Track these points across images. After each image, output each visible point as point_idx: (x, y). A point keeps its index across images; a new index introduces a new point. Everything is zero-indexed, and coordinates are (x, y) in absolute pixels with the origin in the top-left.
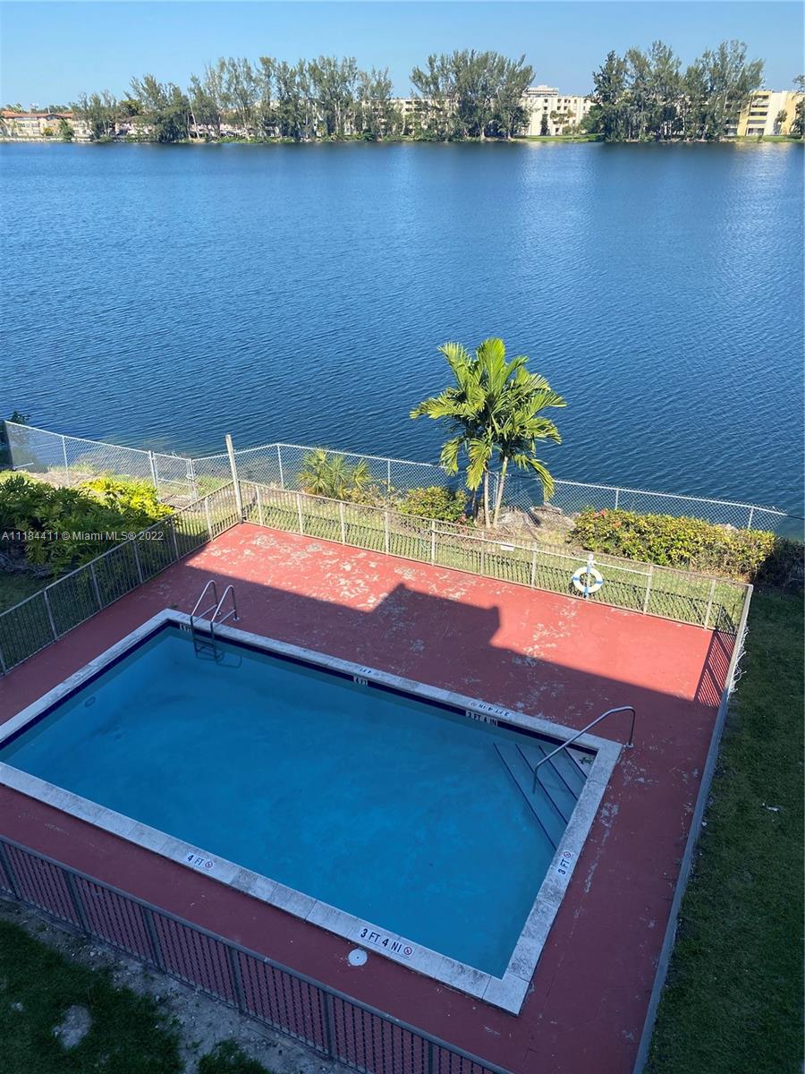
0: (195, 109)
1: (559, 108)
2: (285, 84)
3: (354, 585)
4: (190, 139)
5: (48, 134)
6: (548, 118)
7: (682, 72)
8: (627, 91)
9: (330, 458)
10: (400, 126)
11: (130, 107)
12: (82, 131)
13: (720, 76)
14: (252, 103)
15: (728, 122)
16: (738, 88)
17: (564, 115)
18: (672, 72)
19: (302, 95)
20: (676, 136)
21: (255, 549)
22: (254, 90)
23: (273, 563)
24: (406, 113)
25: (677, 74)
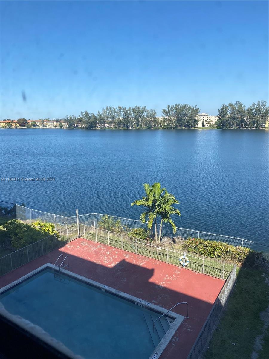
0: (98, 120)
1: (208, 119)
2: (125, 113)
3: (109, 259)
4: (96, 128)
5: (56, 126)
6: (204, 122)
7: (246, 109)
8: (229, 115)
9: (109, 218)
10: (158, 125)
11: (80, 119)
12: (65, 126)
13: (258, 110)
14: (115, 118)
15: (262, 123)
16: (265, 113)
17: (209, 121)
18: (243, 109)
19: (130, 116)
20: (246, 127)
21: (81, 246)
22: (116, 115)
23: (85, 250)
24: (161, 121)
25: (244, 110)
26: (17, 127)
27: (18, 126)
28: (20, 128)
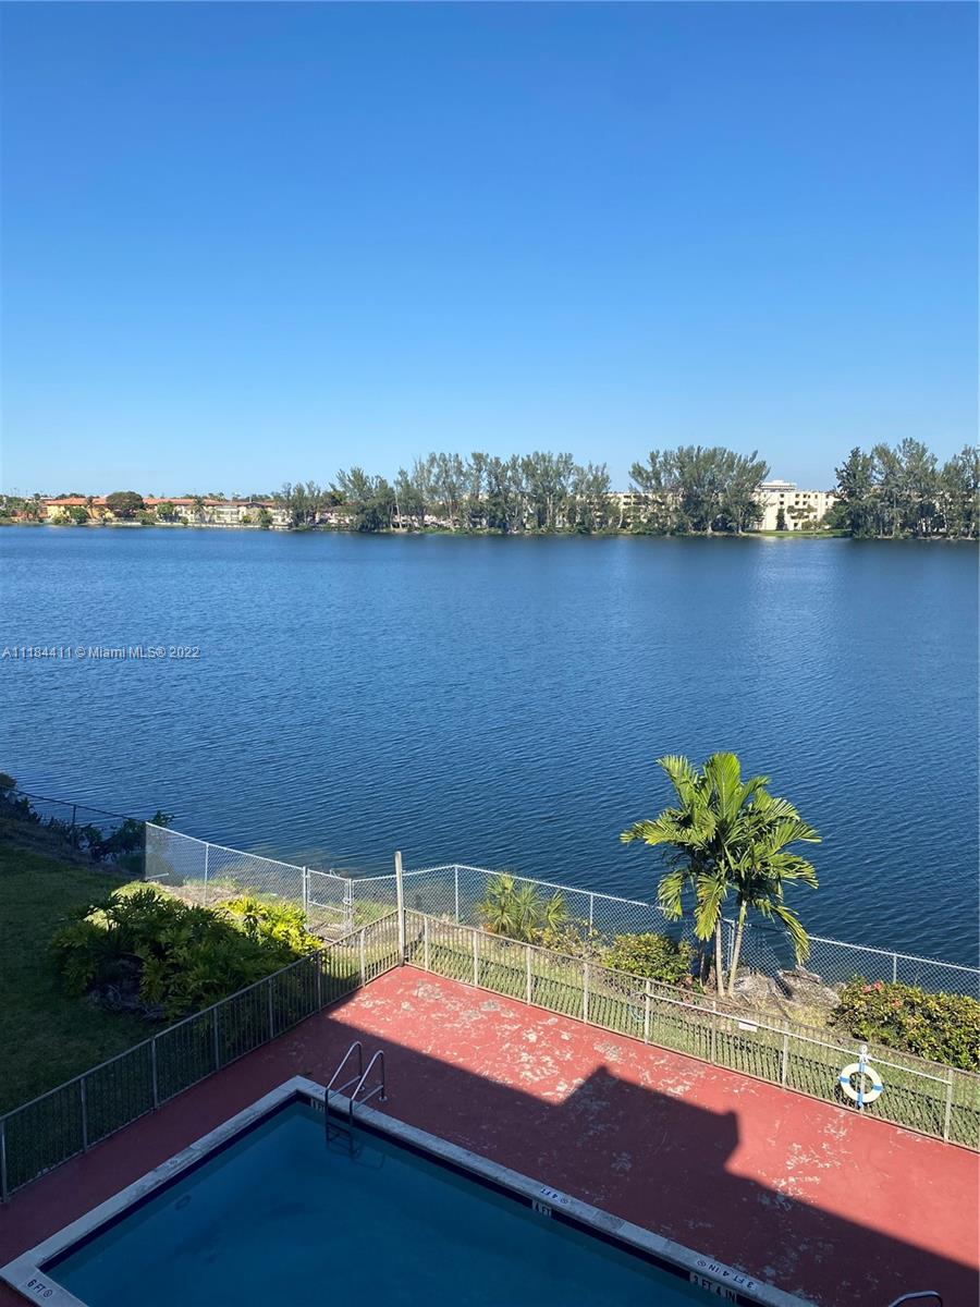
0: (400, 500)
1: (797, 503)
2: (496, 478)
3: (540, 1063)
4: (392, 528)
5: (246, 521)
6: (785, 512)
7: (939, 467)
8: (876, 487)
9: (518, 886)
10: (617, 520)
11: (334, 497)
12: (281, 519)
14: (460, 496)
17: (803, 510)
18: (927, 469)
19: (513, 488)
20: (937, 534)
21: (416, 1002)
22: (464, 484)
23: (436, 1023)
24: (624, 507)
25: (933, 471)
26: (105, 520)
27: (110, 520)
28: (117, 527)
